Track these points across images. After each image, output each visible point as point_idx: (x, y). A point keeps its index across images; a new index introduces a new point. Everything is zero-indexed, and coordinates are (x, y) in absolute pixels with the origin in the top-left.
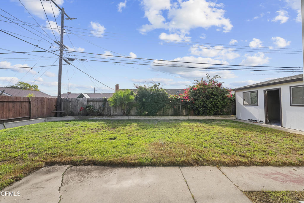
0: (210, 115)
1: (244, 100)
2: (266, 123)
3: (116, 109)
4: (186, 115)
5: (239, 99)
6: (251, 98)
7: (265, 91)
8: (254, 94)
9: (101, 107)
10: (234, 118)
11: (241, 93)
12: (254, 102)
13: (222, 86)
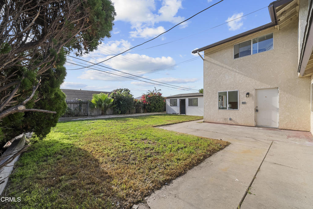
0: (156, 112)
1: (171, 103)
2: (180, 114)
3: (93, 110)
4: (143, 113)
5: (168, 102)
6: (174, 103)
7: (180, 99)
8: (175, 101)
9: (77, 109)
10: (166, 113)
11: (169, 100)
12: (175, 105)
13: (161, 96)
